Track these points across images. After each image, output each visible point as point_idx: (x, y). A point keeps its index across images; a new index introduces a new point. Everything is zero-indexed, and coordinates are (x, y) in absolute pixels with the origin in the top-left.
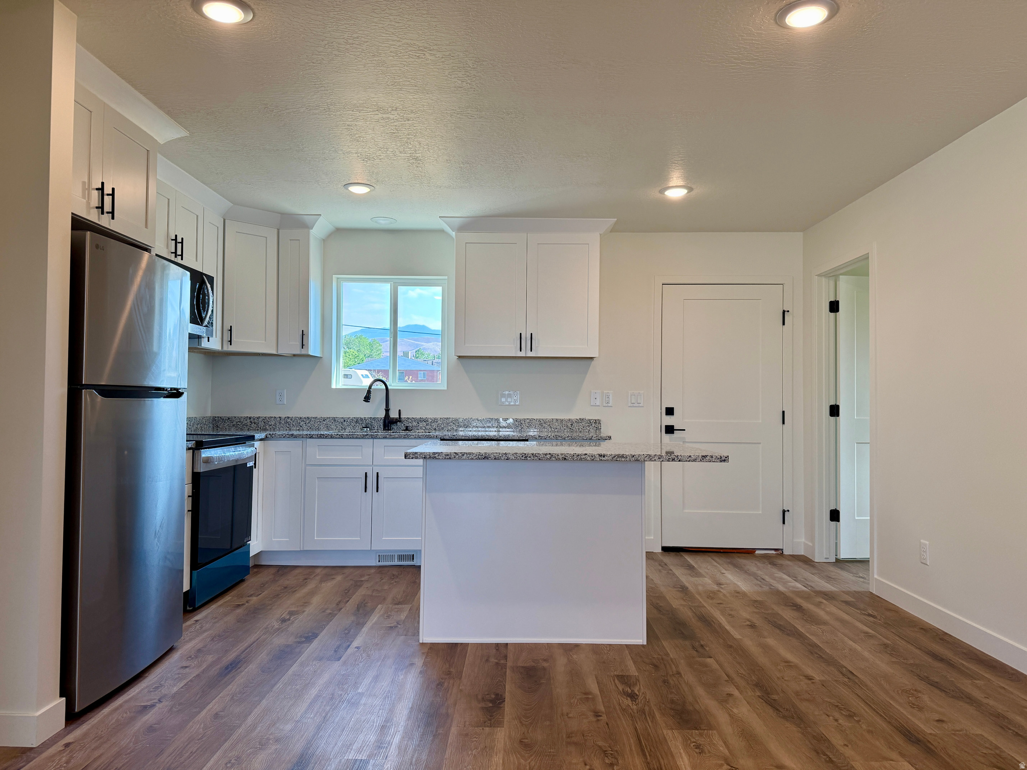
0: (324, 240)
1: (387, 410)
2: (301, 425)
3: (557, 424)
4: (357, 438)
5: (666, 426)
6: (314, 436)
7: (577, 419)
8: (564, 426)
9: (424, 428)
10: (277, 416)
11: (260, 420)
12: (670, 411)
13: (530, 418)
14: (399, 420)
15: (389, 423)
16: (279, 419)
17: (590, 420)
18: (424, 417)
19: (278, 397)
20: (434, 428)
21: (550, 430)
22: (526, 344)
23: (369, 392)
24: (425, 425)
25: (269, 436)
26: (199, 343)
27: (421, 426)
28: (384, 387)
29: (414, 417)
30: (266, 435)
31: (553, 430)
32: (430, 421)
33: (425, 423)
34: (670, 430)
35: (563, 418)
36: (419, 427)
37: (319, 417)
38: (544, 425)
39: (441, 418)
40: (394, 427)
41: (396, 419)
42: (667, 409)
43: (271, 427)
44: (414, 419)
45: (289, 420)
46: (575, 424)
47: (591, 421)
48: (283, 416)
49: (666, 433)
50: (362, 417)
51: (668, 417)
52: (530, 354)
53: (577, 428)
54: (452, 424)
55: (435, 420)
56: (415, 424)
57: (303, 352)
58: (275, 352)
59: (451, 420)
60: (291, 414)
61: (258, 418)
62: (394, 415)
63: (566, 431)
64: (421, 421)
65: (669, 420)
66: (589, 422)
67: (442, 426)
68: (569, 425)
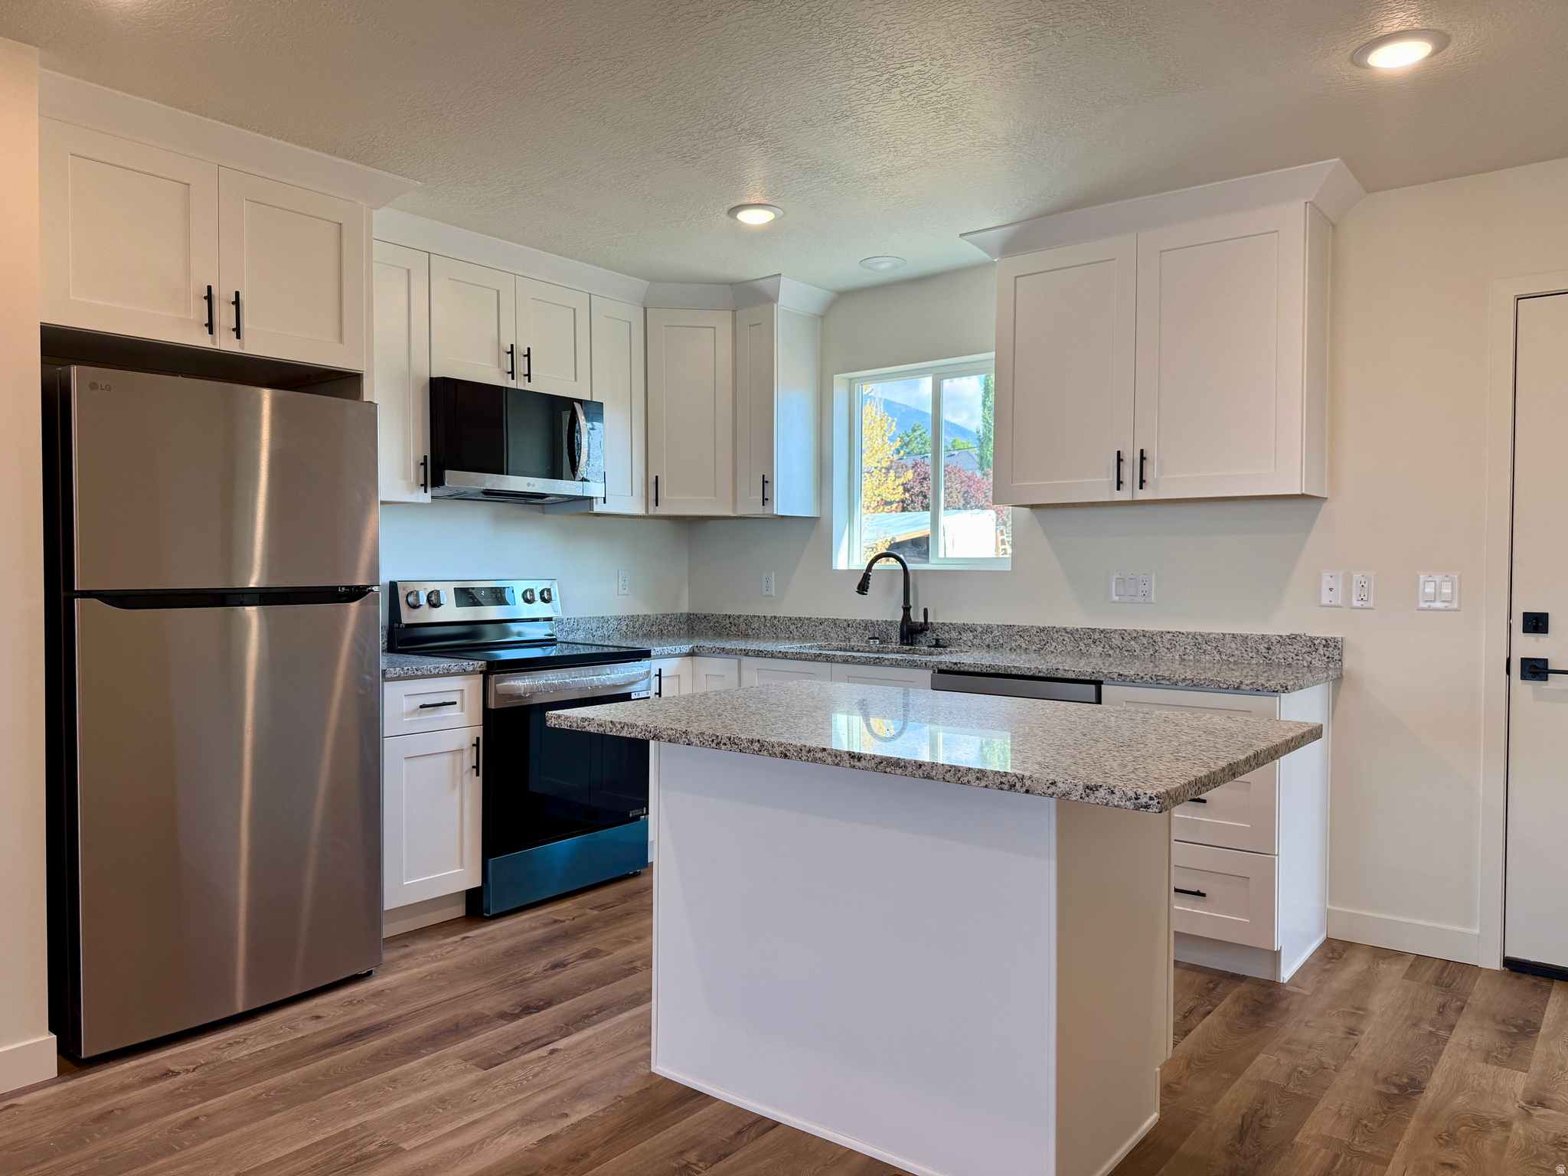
0: (822, 317)
1: (907, 609)
2: (791, 630)
3: (1233, 645)
4: (806, 660)
5: (1524, 661)
6: (750, 653)
7: (1281, 636)
8: (1249, 650)
9: (970, 644)
10: (761, 615)
11: (741, 619)
12: (1536, 623)
13: (1173, 630)
14: (924, 628)
15: (911, 632)
16: (763, 620)
17: (1312, 639)
18: (970, 623)
19: (765, 584)
20: (987, 643)
21: (1217, 657)
22: (1129, 473)
23: (866, 577)
24: (972, 637)
25: (696, 650)
26: (591, 508)
27: (965, 639)
28: (899, 566)
29: (953, 622)
30: (693, 647)
31: (1224, 657)
32: (980, 629)
33: (971, 634)
34: (1536, 669)
35: (1249, 633)
36: (961, 641)
37: (814, 617)
38: (1204, 646)
39: (998, 626)
40: (921, 639)
41: (921, 624)
42: (1527, 617)
43: (754, 632)
44: (954, 627)
45: (776, 622)
46: (1276, 648)
47: (1316, 642)
48: (769, 615)
49: (1523, 677)
50: (874, 619)
51: (1532, 638)
52: (1141, 495)
53: (1280, 656)
54: (1018, 637)
55: (988, 629)
56: (954, 634)
57: (767, 511)
58: (730, 513)
59: (1016, 629)
60: (782, 612)
61: (739, 617)
62: (917, 617)
63: (1254, 662)
64: (965, 631)
65: (1532, 646)
66: (1310, 643)
67: (1001, 641)
68: (1262, 648)
